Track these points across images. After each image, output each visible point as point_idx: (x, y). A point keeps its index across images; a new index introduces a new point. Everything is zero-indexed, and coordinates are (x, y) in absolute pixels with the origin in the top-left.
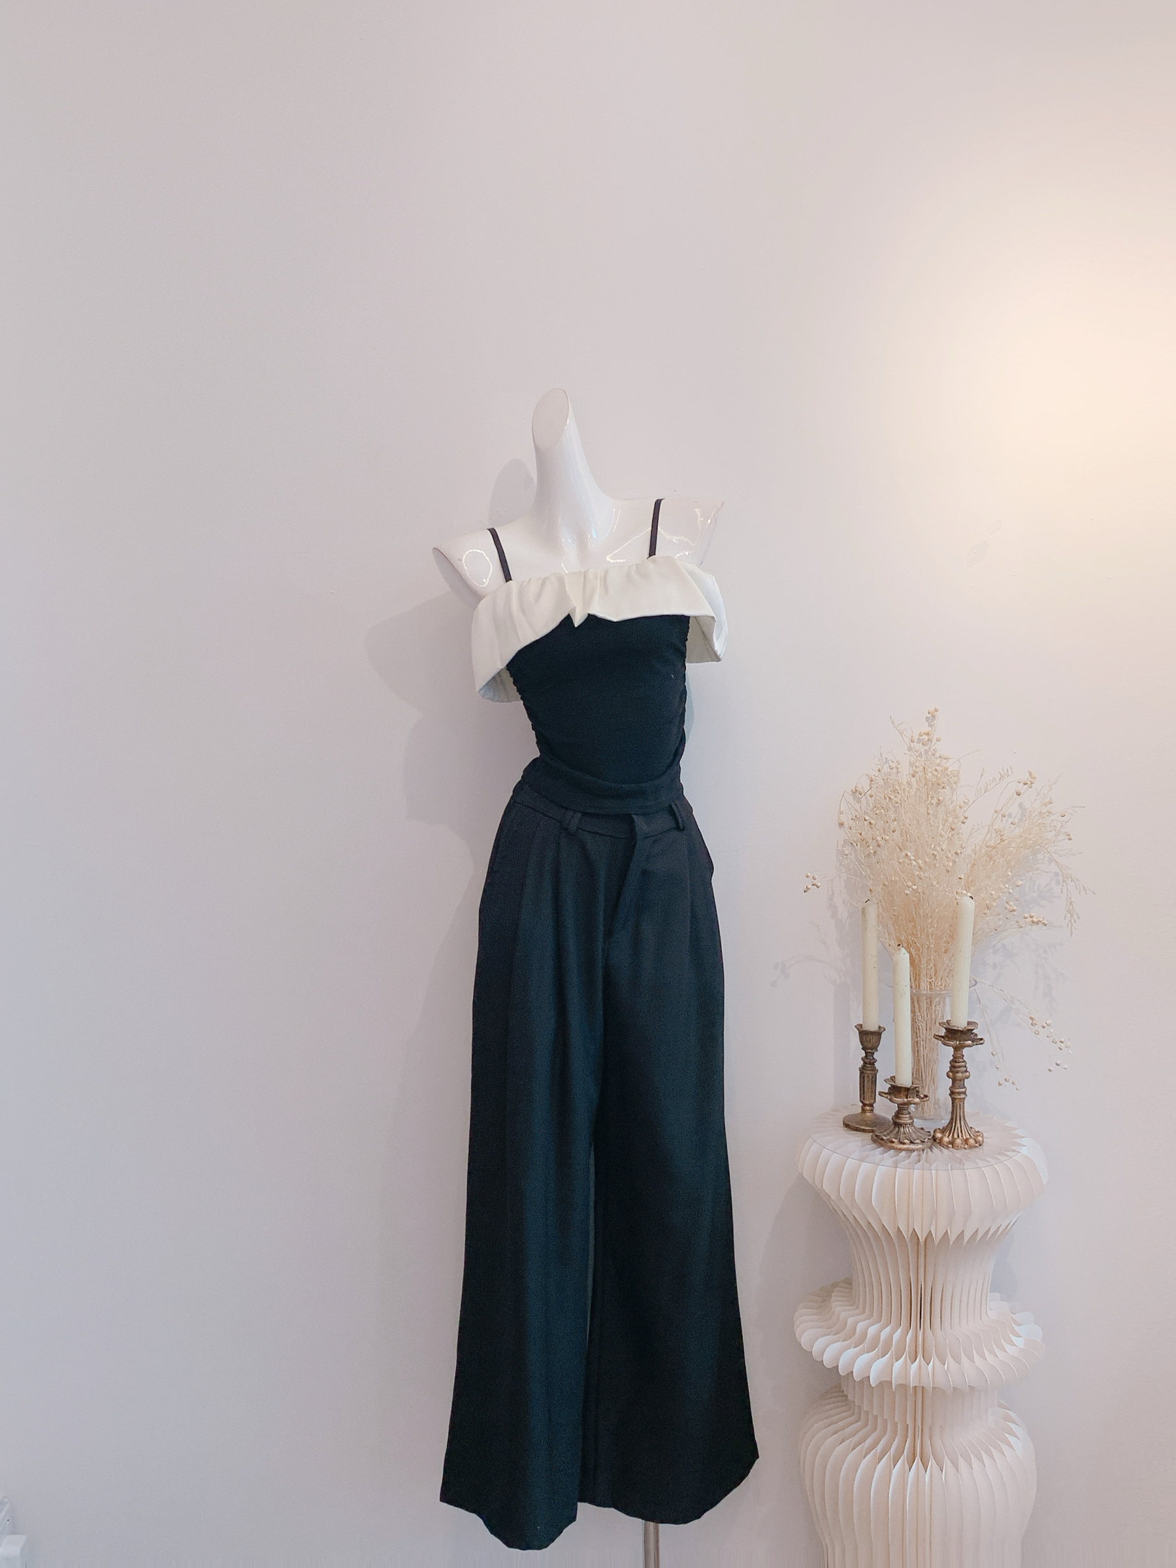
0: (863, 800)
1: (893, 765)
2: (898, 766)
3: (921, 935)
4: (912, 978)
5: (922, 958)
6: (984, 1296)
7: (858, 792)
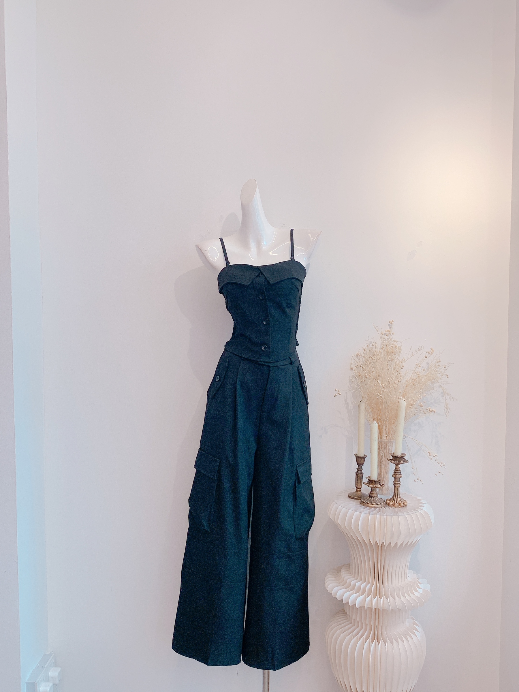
0: (361, 359)
1: (374, 344)
3: (383, 416)
4: (379, 435)
5: (383, 426)
6: (406, 571)
7: (359, 355)
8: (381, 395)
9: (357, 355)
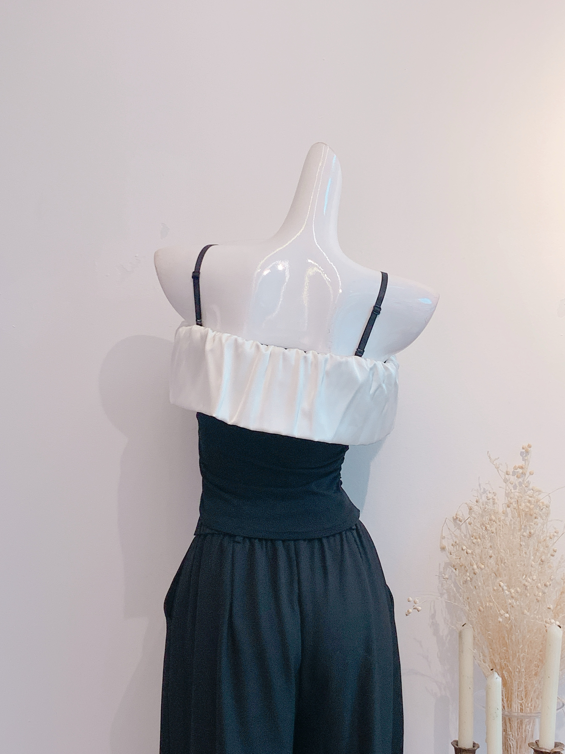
0: (463, 528)
1: (490, 496)
2: (494, 497)
3: (513, 660)
5: (514, 681)
7: (458, 519)
8: (507, 615)
9: (455, 519)
